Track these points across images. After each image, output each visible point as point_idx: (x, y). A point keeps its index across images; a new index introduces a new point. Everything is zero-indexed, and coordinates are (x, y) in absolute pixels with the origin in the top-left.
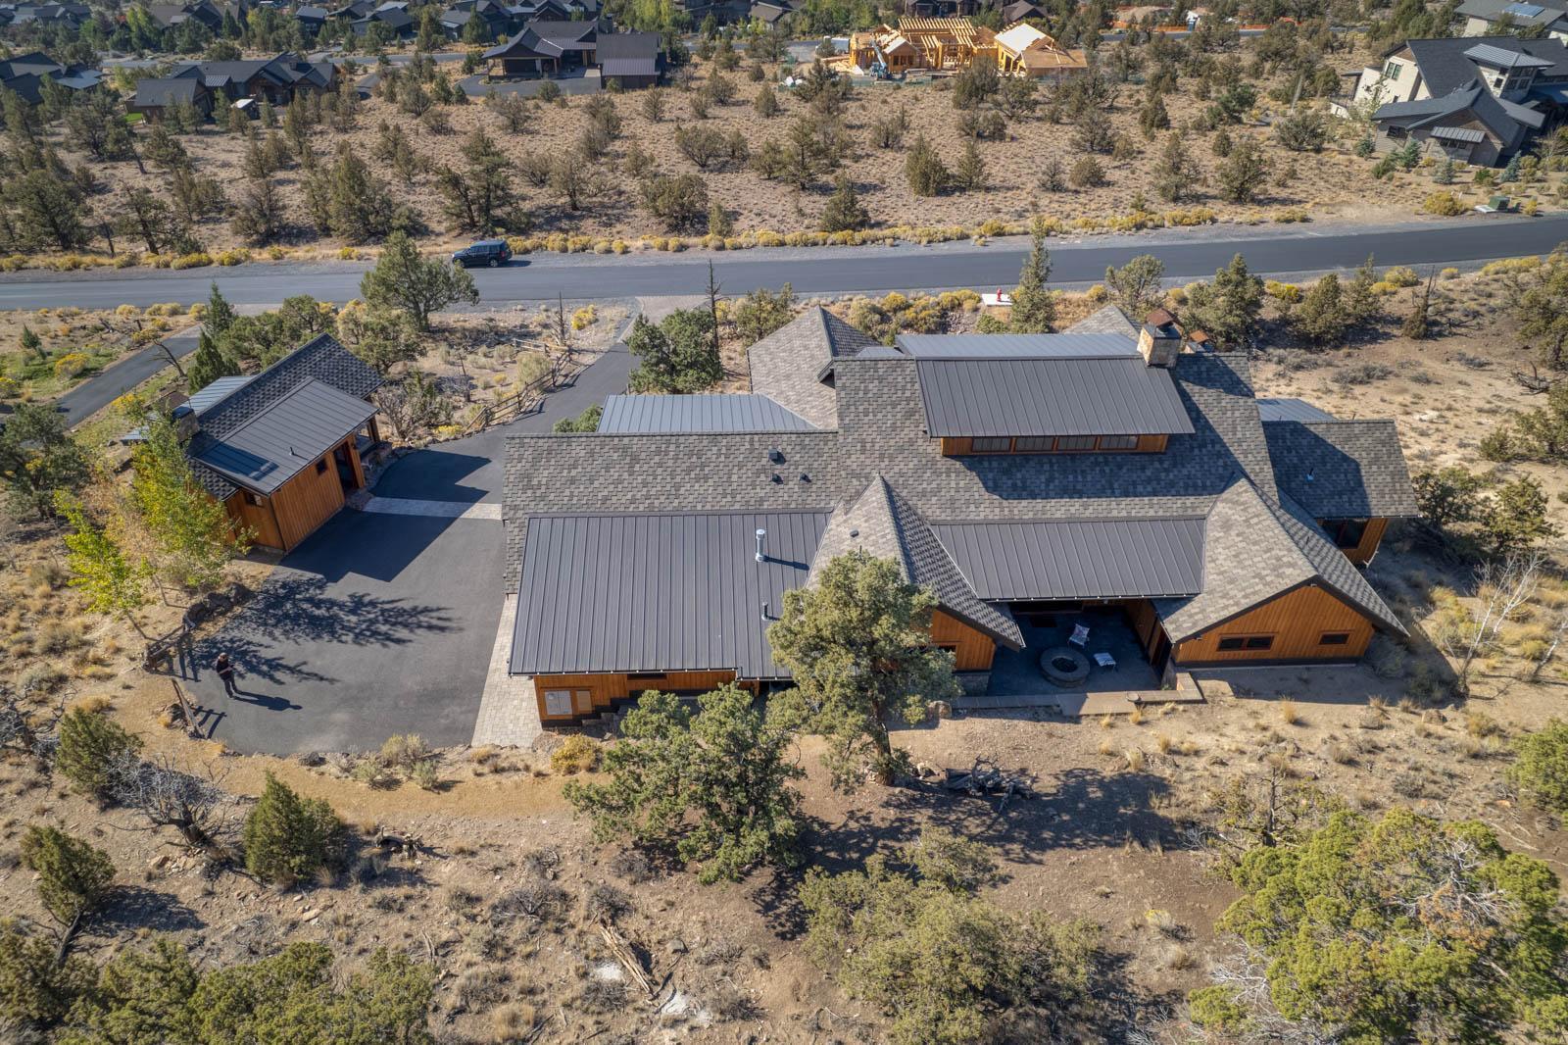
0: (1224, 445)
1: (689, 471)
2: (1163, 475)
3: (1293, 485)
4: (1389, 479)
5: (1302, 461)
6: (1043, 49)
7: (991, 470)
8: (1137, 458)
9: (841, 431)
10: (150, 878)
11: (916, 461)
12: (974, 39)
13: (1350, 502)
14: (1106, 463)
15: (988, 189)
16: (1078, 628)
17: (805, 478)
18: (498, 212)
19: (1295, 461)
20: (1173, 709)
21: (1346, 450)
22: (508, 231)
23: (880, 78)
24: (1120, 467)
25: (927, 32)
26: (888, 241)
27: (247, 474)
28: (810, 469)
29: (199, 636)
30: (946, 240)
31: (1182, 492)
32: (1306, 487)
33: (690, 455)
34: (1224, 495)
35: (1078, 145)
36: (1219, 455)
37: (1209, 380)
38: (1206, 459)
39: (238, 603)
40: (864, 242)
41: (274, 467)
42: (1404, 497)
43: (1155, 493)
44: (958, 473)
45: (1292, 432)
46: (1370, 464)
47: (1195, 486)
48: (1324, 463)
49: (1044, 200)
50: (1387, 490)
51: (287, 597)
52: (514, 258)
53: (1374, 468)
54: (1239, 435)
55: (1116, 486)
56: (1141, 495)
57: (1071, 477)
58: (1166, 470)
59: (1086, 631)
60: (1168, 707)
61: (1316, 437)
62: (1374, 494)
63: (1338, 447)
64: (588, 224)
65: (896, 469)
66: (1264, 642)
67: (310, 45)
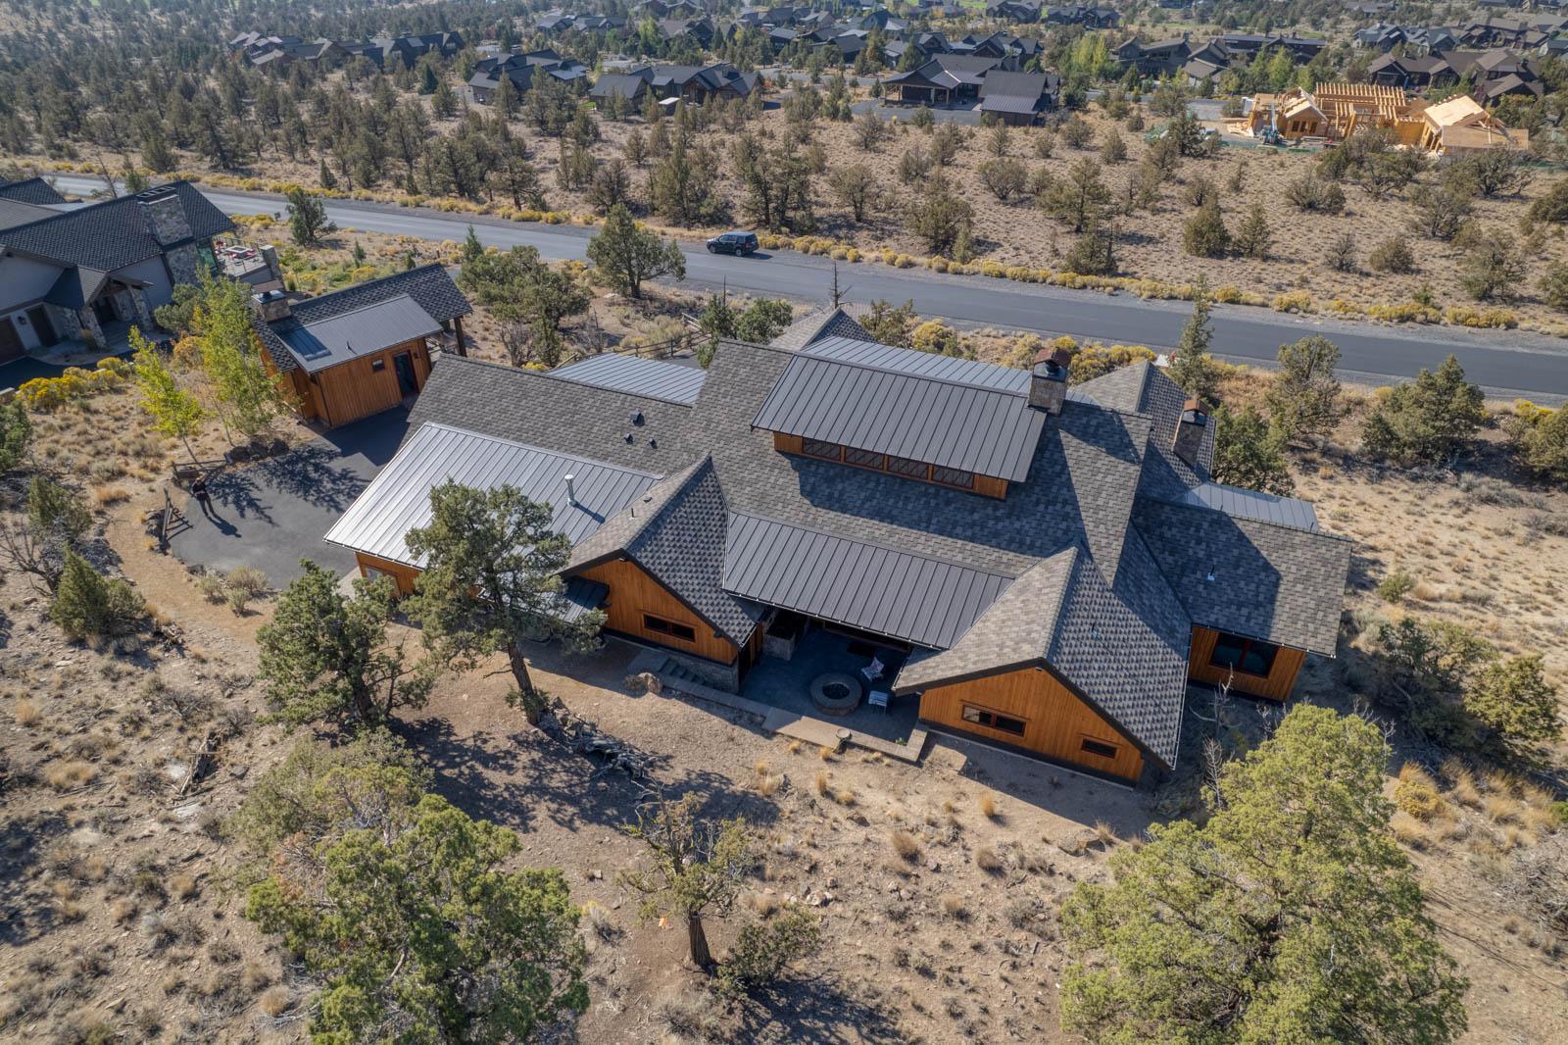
0: (1076, 508)
1: (562, 414)
2: (991, 523)
3: (1185, 580)
4: (1312, 604)
5: (1209, 557)
6: (1475, 126)
7: (815, 474)
8: (972, 498)
9: (695, 407)
10: (13, 608)
11: (748, 449)
12: (1400, 112)
13: (1248, 619)
14: (936, 495)
15: (1266, 258)
16: (876, 661)
17: (653, 443)
18: (790, 214)
19: (1201, 554)
20: (877, 760)
21: (1273, 559)
22: (792, 231)
23: (1267, 142)
24: (948, 503)
25: (1346, 99)
26: (1108, 289)
27: (303, 354)
28: (661, 437)
29: (229, 470)
30: (1171, 298)
31: (1004, 544)
32: (1201, 588)
33: (569, 402)
34: (1048, 560)
35: (1416, 227)
36: (1066, 517)
37: (1095, 435)
38: (1048, 518)
39: (272, 455)
40: (1084, 287)
41: (330, 354)
42: (1323, 629)
43: (972, 539)
44: (781, 470)
45: (1212, 523)
46: (1296, 581)
47: (1021, 544)
48: (1236, 567)
49: (1324, 279)
50: (1303, 616)
51: (305, 460)
52: (760, 251)
53: (1299, 587)
54: (1100, 502)
55: (934, 521)
56: (957, 537)
57: (891, 502)
58: (997, 519)
59: (880, 667)
60: (876, 755)
61: (1241, 536)
62: (1284, 617)
63: (1264, 553)
64: (862, 236)
65: (727, 453)
66: (1016, 726)
67: (767, 61)
